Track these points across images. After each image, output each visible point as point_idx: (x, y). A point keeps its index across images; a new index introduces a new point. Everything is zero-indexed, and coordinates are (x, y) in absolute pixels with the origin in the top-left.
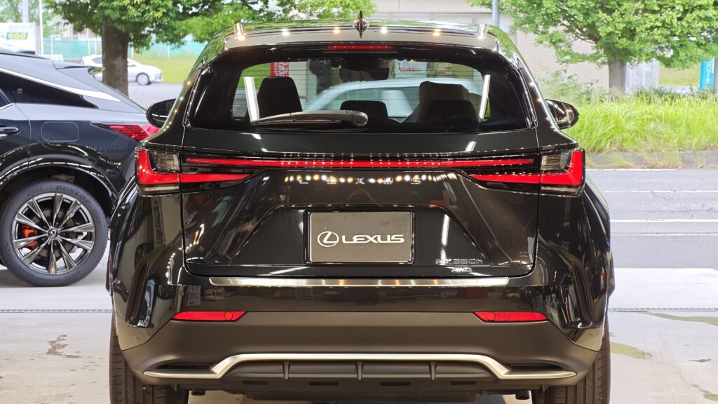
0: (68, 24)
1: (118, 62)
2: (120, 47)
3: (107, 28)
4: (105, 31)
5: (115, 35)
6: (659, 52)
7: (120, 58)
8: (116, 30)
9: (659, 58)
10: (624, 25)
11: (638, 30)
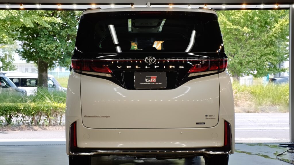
0: (24, 60)
1: (44, 74)
2: (45, 68)
3: (40, 61)
4: (39, 63)
5: (43, 64)
6: (252, 72)
7: (45, 72)
8: (43, 62)
9: (252, 74)
10: (238, 61)
11: (243, 63)
